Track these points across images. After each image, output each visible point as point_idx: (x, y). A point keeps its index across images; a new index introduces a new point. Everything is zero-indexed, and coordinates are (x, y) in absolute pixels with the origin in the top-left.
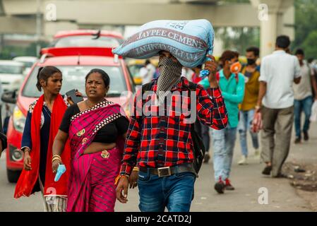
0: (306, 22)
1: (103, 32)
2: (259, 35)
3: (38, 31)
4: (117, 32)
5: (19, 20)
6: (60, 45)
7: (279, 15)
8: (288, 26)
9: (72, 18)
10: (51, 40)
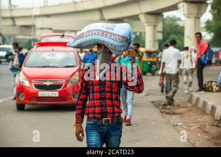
0: (168, 30)
1: (65, 34)
2: (145, 37)
3: (32, 34)
4: (73, 34)
5: (23, 28)
6: (43, 41)
7: (155, 26)
8: (159, 32)
9: (50, 27)
10: (39, 38)
